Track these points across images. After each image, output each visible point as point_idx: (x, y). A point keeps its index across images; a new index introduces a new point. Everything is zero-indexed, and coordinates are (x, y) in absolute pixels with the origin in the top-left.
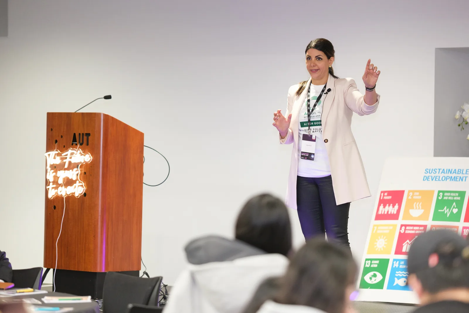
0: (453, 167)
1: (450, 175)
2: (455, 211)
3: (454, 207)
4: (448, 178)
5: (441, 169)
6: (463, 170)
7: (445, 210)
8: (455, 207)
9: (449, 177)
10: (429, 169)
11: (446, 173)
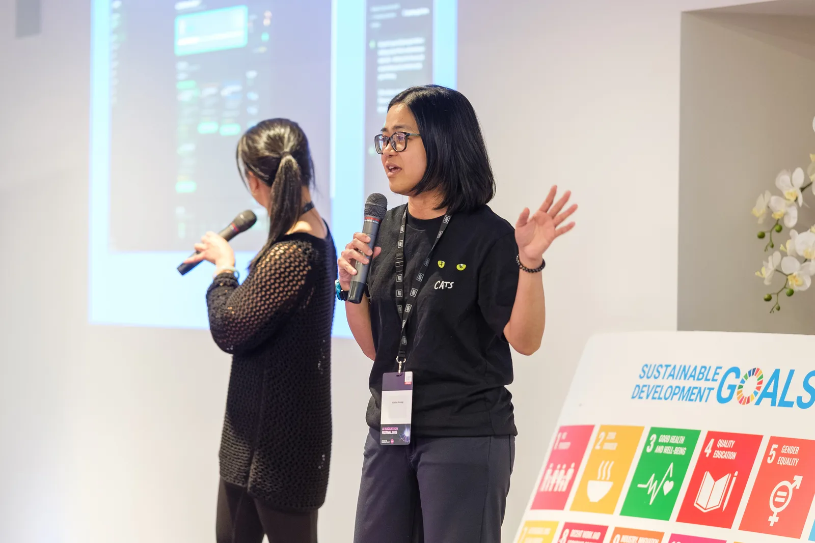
0: (693, 361)
1: (682, 383)
2: (668, 487)
3: (668, 479)
4: (677, 391)
5: (670, 366)
6: (710, 367)
7: (649, 485)
8: (671, 476)
9: (679, 387)
10: (649, 366)
11: (676, 378)
